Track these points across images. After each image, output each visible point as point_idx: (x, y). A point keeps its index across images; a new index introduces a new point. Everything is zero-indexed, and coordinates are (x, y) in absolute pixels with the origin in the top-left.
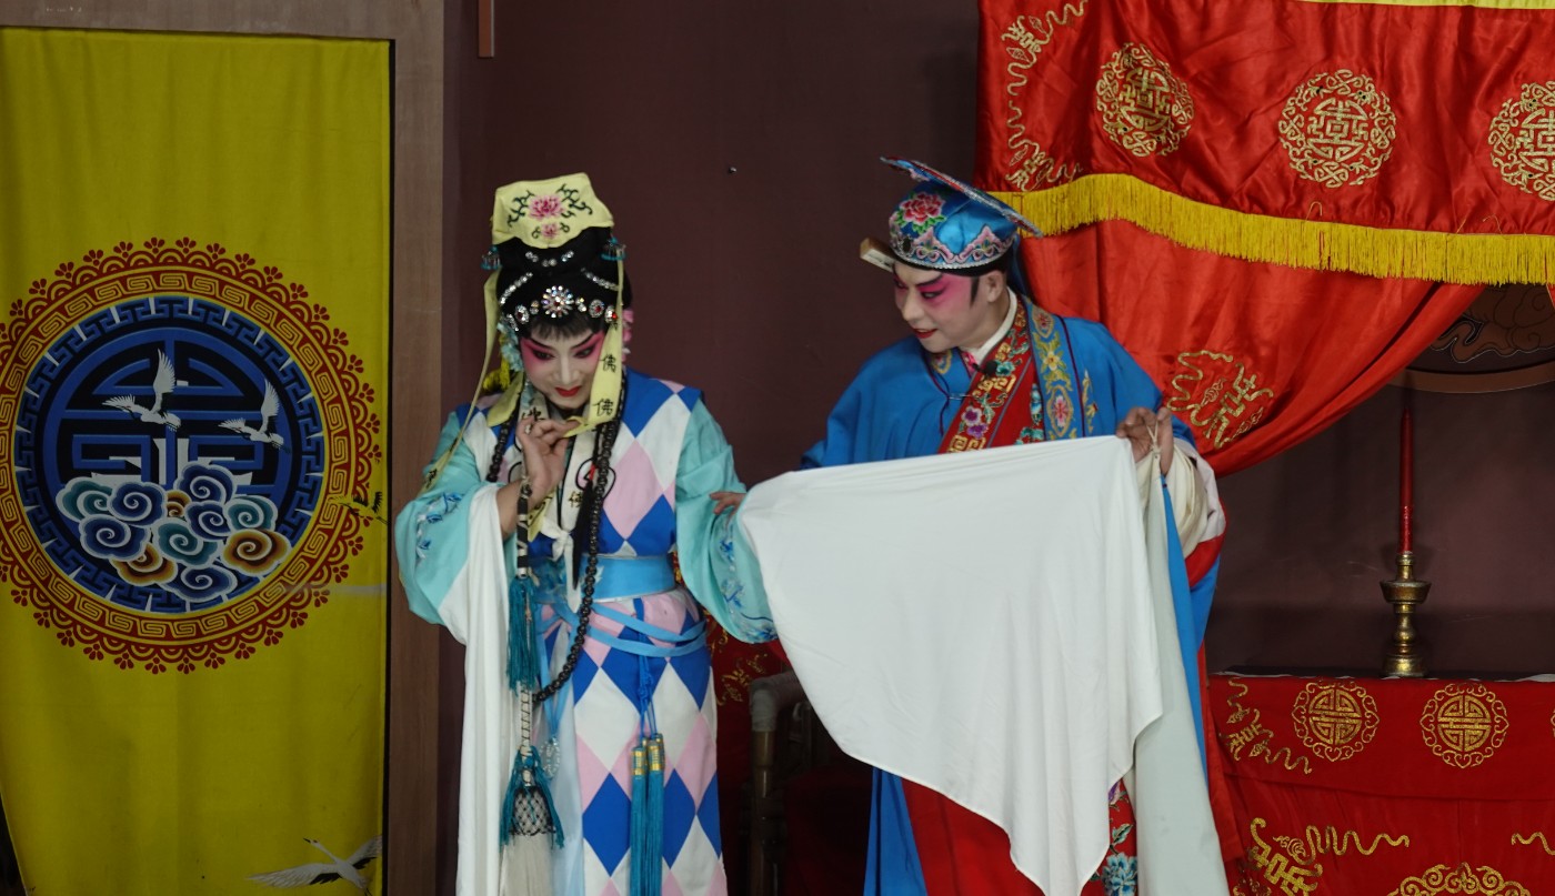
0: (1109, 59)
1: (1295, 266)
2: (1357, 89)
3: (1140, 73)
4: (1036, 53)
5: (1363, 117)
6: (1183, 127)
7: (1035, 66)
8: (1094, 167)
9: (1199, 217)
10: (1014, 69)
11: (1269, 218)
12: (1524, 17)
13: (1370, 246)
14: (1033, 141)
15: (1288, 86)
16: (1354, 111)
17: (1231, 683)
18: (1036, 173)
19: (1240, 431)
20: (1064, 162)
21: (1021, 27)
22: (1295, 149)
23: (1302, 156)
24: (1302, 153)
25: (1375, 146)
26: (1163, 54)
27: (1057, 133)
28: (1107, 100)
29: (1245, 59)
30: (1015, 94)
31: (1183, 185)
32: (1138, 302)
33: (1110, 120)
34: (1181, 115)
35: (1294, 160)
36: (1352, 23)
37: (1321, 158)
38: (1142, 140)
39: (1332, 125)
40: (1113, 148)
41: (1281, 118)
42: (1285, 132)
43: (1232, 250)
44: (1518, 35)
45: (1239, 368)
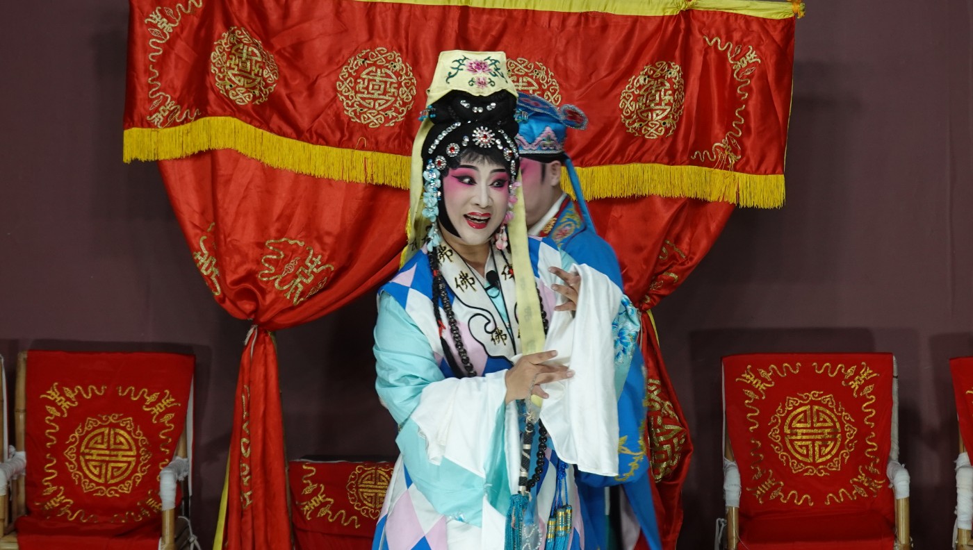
0: (220, 37)
1: (348, 181)
2: (390, 61)
3: (241, 48)
4: (169, 33)
5: (394, 80)
6: (271, 85)
7: (168, 42)
8: (209, 112)
9: (282, 146)
10: (154, 43)
11: (330, 148)
12: (503, 14)
13: (399, 168)
14: (166, 93)
15: (343, 58)
16: (388, 76)
17: (305, 467)
18: (168, 116)
19: (310, 293)
20: (188, 108)
21: (159, 14)
22: (348, 101)
23: (352, 106)
24: (353, 104)
25: (402, 100)
26: (256, 33)
27: (182, 89)
28: (219, 66)
29: (314, 39)
30: (154, 61)
31: (271, 125)
32: (239, 205)
33: (220, 79)
34: (270, 77)
35: (347, 108)
36: (386, 15)
37: (366, 107)
38: (243, 94)
39: (373, 85)
40: (222, 98)
41: (338, 79)
42: (341, 90)
43: (305, 169)
44: (498, 27)
45: (309, 250)
